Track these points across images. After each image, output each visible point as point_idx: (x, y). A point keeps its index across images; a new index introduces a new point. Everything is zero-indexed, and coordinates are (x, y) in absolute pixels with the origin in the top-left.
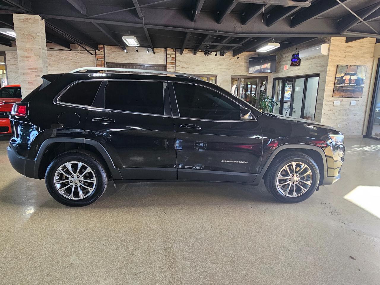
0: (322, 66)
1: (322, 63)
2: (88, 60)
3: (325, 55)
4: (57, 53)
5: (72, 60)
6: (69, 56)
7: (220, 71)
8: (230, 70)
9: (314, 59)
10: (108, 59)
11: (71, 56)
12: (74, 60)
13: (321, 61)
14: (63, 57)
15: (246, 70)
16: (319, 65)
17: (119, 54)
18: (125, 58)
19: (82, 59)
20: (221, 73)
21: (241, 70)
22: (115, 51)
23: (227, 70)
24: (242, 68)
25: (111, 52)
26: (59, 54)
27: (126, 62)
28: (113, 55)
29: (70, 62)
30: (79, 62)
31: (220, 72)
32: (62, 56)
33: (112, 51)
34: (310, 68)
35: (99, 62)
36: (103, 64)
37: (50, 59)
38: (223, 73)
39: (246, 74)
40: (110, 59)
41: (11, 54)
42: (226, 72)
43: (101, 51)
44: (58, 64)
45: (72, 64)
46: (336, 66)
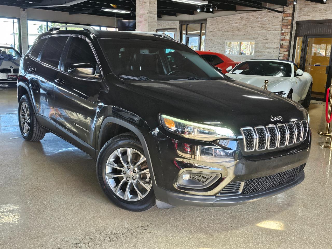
2: (276, 21)
4: (247, 15)
5: (260, 22)
6: (257, 17)
10: (299, 16)
11: (259, 17)
12: (261, 22)
14: (252, 20)
17: (313, 8)
18: (321, 12)
19: (270, 19)
22: (309, 5)
25: (303, 6)
26: (249, 17)
27: (321, 18)
28: (306, 10)
29: (257, 24)
30: (267, 23)
32: (251, 18)
33: (305, 5)
35: (286, 21)
36: (289, 24)
37: (240, 22)
40: (301, 16)
41: (211, 21)
43: (291, 6)
44: (246, 27)
45: (259, 27)
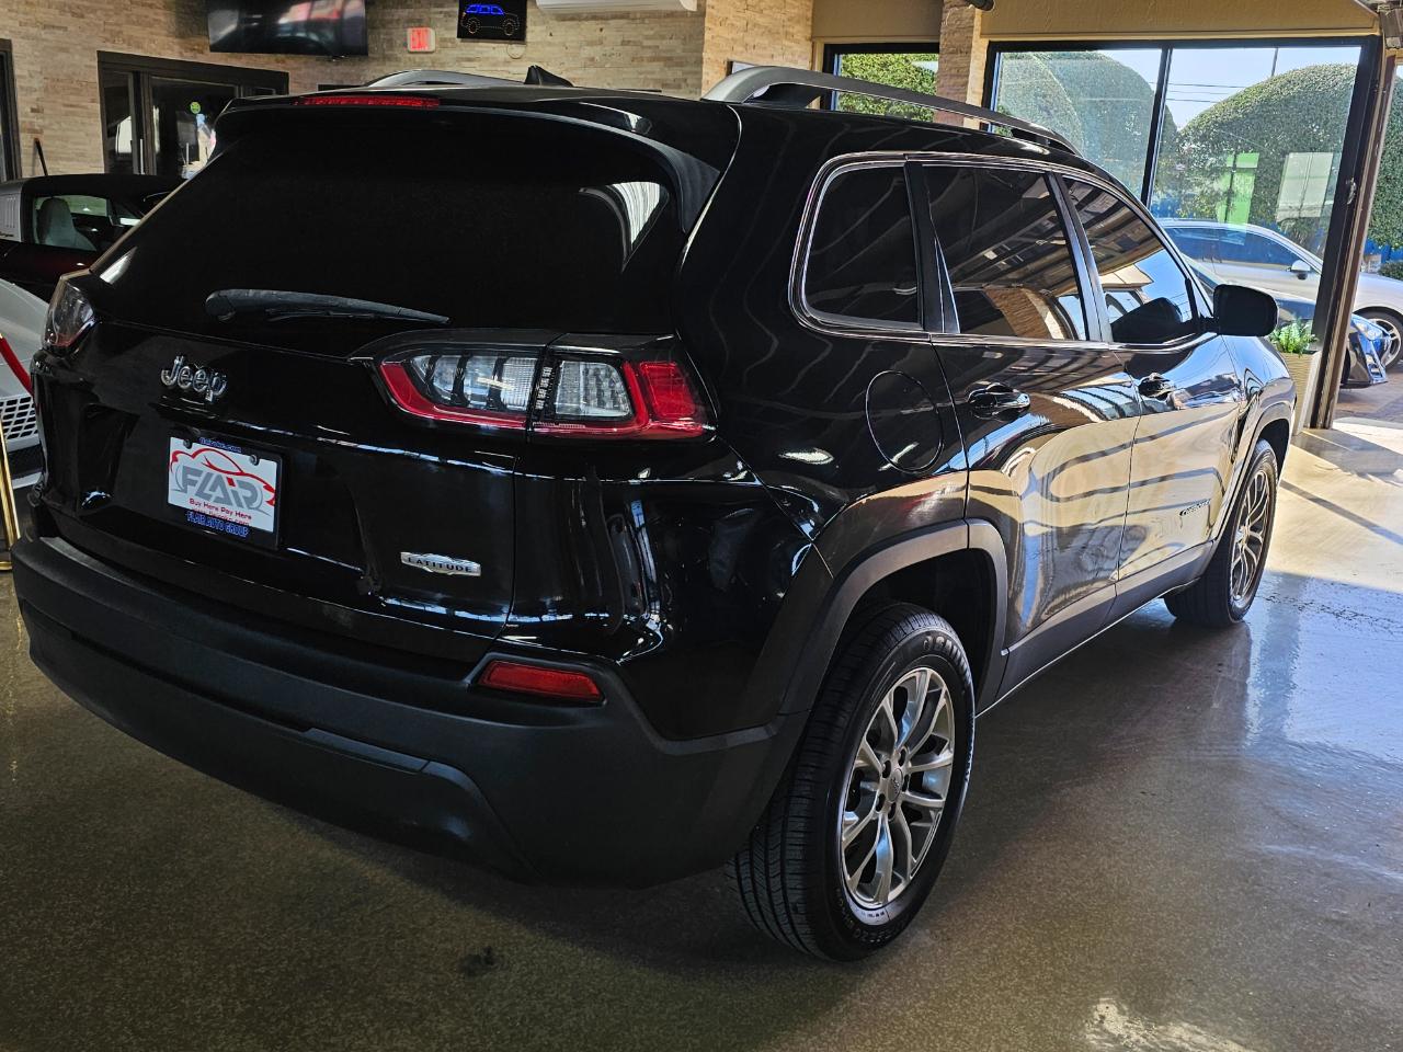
0: (669, 59)
1: (664, 44)
3: (684, 13)
7: (21, 17)
8: (82, 16)
9: (612, 22)
13: (663, 38)
15: (173, 29)
16: (648, 54)
20: (33, 31)
21: (151, 26)
23: (69, 17)
24: (151, 14)
31: (26, 24)
34: (592, 59)
38: (44, 34)
39: (177, 48)
42: (65, 29)
46: (725, 65)
